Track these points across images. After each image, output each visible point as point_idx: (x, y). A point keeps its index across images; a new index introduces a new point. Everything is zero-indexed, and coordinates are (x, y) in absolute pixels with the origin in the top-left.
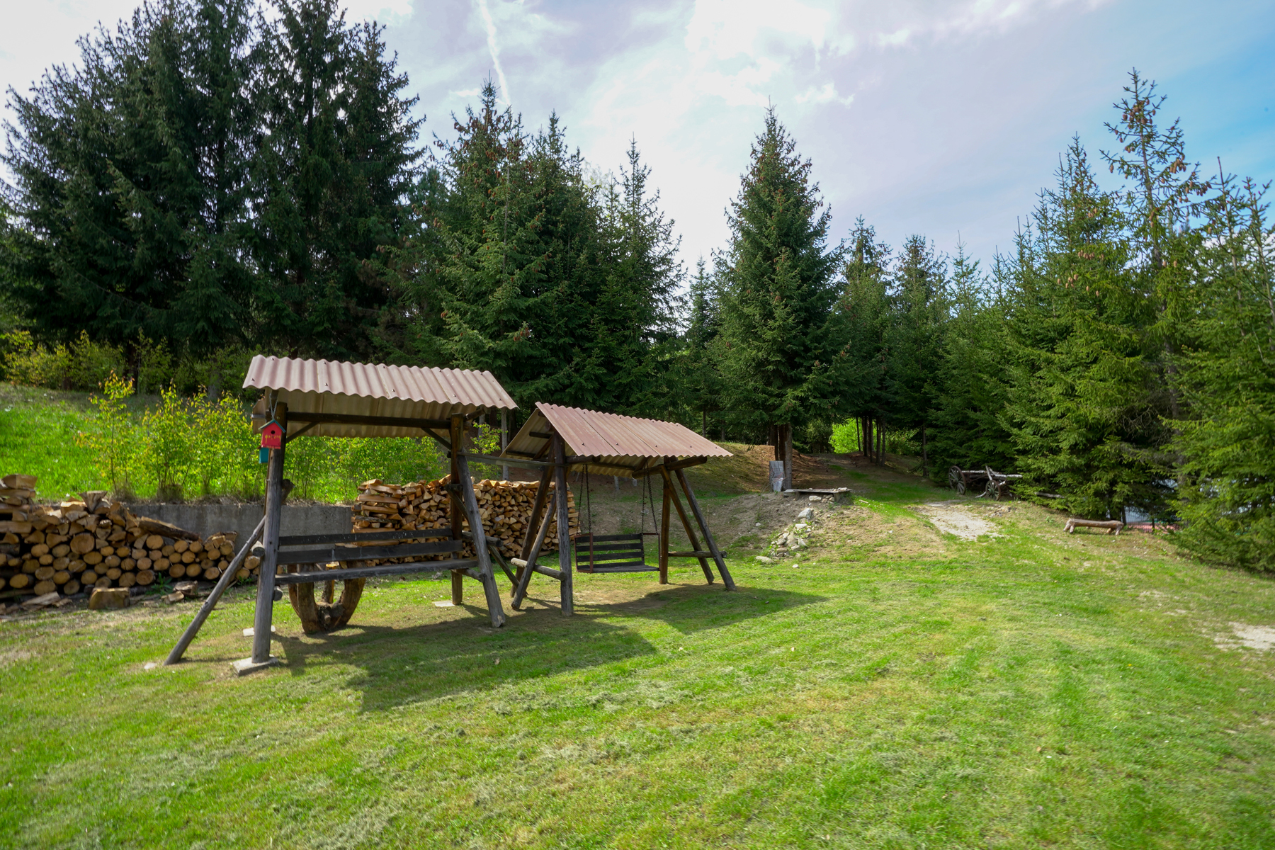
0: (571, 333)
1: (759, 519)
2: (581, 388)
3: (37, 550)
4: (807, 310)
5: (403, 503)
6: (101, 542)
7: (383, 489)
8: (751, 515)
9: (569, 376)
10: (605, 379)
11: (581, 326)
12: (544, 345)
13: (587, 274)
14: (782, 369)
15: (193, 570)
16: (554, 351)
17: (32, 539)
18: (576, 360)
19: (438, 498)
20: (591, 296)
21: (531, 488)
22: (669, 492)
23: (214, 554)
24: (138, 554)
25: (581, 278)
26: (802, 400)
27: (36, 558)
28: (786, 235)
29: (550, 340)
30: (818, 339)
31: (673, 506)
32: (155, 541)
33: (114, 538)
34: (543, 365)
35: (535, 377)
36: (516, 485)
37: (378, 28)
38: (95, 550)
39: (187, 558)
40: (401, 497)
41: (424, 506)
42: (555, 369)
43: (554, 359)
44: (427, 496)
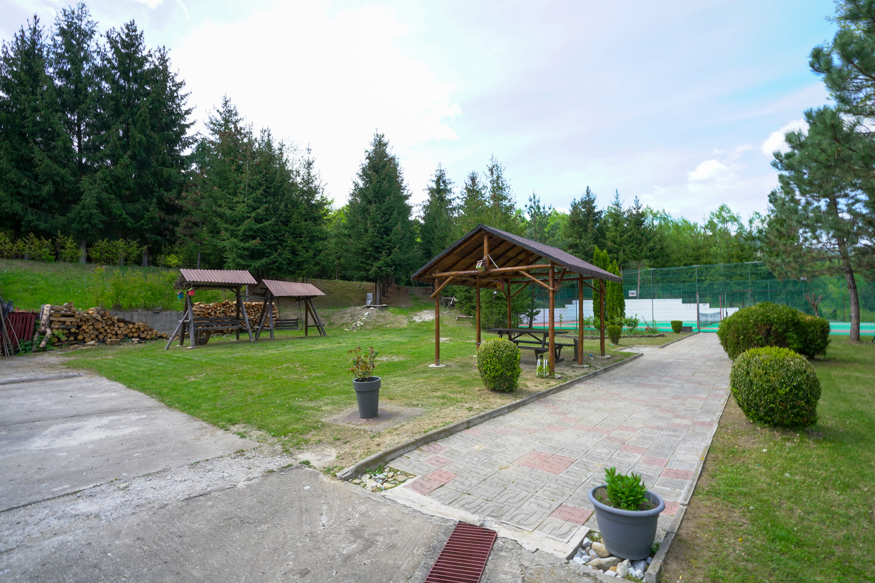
0: (277, 238)
1: (351, 316)
2: (281, 263)
3: (84, 327)
4: (385, 227)
5: (210, 311)
6: (104, 325)
7: (202, 306)
8: (349, 315)
9: (276, 258)
10: (292, 259)
11: (281, 236)
12: (265, 244)
13: (284, 213)
14: (373, 253)
15: (136, 335)
16: (269, 247)
17: (81, 324)
18: (279, 251)
19: (223, 309)
20: (286, 223)
21: (260, 305)
22: (307, 308)
23: (142, 329)
24: (116, 329)
25: (281, 215)
26: (380, 268)
27: (84, 330)
28: (378, 193)
29: (267, 242)
30: (389, 242)
31: (309, 314)
32: (122, 325)
33: (108, 323)
34: (264, 253)
35: (260, 258)
36: (254, 304)
37: (167, 49)
38: (103, 327)
39: (134, 330)
40: (209, 309)
41: (218, 312)
42: (270, 254)
43: (269, 250)
44: (219, 308)
